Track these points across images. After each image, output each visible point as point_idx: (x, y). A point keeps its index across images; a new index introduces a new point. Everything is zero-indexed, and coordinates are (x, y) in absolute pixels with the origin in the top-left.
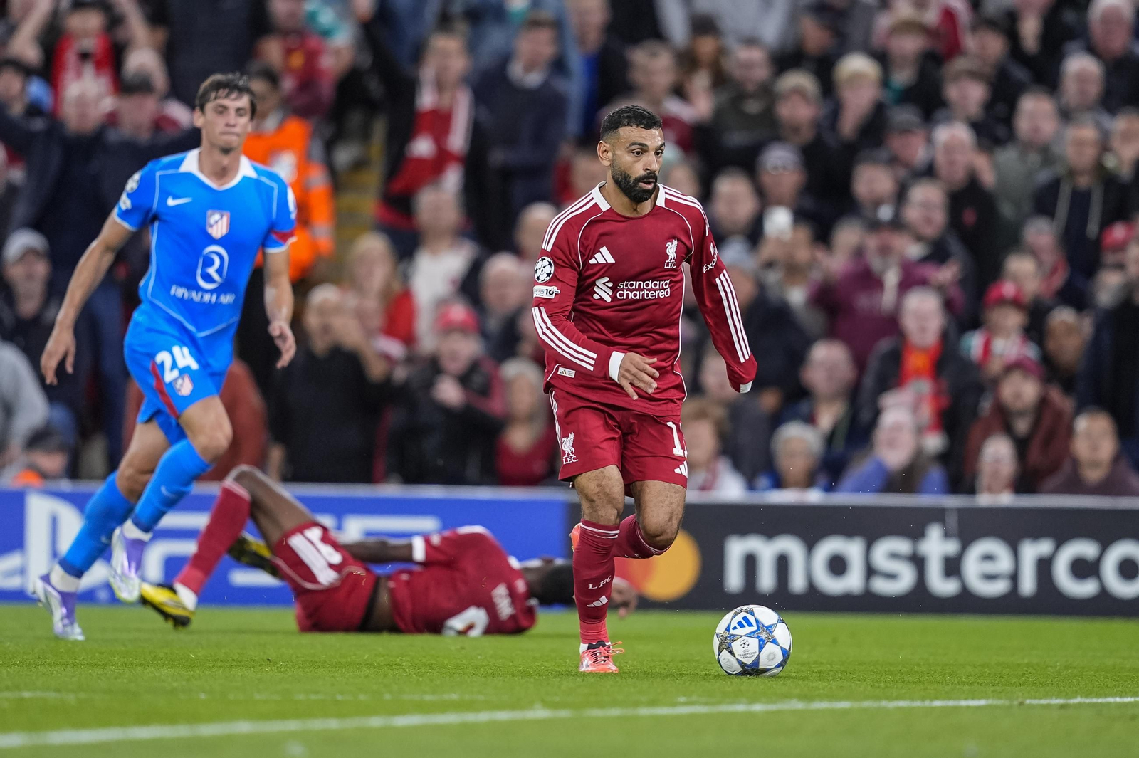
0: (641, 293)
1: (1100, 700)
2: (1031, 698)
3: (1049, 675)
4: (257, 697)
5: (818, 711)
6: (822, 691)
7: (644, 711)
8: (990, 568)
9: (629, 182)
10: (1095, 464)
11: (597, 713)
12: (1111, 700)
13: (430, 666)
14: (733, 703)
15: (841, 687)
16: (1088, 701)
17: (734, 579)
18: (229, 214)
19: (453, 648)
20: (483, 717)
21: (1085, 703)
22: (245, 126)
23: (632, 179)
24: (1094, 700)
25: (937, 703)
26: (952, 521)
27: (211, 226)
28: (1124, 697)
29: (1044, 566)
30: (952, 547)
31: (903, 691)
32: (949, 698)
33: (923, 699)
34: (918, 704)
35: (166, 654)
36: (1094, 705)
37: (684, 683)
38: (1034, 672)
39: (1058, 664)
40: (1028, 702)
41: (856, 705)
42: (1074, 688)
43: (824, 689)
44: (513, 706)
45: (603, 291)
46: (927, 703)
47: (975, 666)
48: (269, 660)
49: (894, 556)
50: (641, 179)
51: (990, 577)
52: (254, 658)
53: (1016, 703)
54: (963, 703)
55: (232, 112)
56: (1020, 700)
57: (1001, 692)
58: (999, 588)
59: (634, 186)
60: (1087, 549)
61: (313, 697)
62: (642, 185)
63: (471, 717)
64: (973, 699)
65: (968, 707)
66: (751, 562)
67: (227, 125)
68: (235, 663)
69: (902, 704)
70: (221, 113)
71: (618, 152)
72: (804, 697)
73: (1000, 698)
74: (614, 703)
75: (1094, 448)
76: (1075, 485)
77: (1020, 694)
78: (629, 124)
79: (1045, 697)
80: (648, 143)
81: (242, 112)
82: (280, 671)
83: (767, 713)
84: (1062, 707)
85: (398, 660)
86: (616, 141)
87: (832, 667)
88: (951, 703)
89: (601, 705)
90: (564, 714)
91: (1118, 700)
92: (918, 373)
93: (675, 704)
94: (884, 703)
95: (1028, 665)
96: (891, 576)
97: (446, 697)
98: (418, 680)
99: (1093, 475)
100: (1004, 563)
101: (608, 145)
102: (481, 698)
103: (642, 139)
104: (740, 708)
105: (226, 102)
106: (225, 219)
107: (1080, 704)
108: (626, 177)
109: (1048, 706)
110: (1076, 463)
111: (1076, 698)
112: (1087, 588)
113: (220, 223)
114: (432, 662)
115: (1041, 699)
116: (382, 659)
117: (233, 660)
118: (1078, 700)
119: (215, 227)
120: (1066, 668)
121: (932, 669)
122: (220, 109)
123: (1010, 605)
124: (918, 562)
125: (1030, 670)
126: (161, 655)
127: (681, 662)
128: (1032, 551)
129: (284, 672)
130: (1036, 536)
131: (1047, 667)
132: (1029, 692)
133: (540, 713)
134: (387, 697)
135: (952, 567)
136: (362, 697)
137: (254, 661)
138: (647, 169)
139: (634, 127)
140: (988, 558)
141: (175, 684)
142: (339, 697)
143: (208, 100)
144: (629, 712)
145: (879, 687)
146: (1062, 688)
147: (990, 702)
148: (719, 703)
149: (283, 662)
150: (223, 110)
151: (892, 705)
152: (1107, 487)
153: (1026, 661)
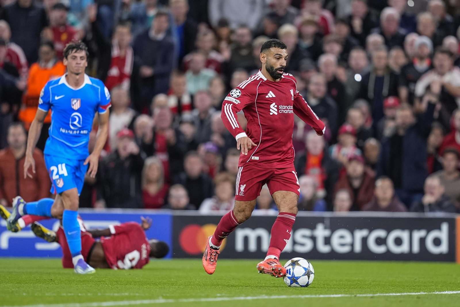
0: (288, 111)
1: (387, 295)
2: (359, 294)
3: (366, 284)
4: (47, 294)
5: (273, 299)
6: (275, 291)
7: (203, 300)
8: (343, 241)
9: (273, 70)
10: (384, 199)
11: (185, 300)
12: (391, 294)
13: (117, 281)
14: (239, 296)
15: (283, 290)
16: (382, 295)
17: (239, 246)
18: (80, 99)
19: (126, 274)
20: (138, 302)
21: (381, 296)
22: (84, 64)
23: (274, 69)
24: (385, 294)
25: (322, 296)
26: (327, 222)
27: (73, 105)
28: (397, 293)
29: (364, 240)
30: (327, 233)
31: (308, 291)
32: (327, 294)
33: (316, 294)
34: (314, 296)
35: (10, 277)
36: (385, 296)
37: (220, 288)
38: (360, 283)
39: (370, 280)
40: (358, 295)
41: (289, 297)
42: (377, 290)
43: (276, 290)
44: (150, 298)
45: (273, 109)
46: (317, 296)
47: (337, 281)
48: (51, 279)
49: (304, 236)
50: (278, 69)
51: (343, 245)
52: (45, 279)
53: (353, 296)
54: (332, 296)
55: (79, 58)
56: (355, 295)
57: (347, 291)
58: (346, 249)
59: (275, 72)
60: (381, 233)
61: (69, 294)
62: (278, 71)
63: (133, 302)
64: (336, 294)
65: (334, 298)
66: (246, 239)
67: (77, 64)
68: (37, 281)
69: (307, 296)
70: (74, 59)
71: (270, 58)
72: (267, 294)
73: (346, 294)
74: (191, 297)
75: (385, 193)
76: (376, 208)
77: (355, 292)
78: (275, 47)
79: (365, 293)
80: (282, 54)
81: (82, 58)
82: (56, 284)
83: (253, 300)
84: (372, 297)
85: (104, 279)
86: (269, 53)
87: (279, 281)
88: (327, 296)
89: (186, 297)
90: (171, 301)
91: (394, 294)
92: (314, 166)
93: (216, 297)
94: (300, 296)
95: (358, 280)
96: (303, 245)
97: (123, 294)
98: (112, 287)
99: (384, 204)
100: (348, 239)
101: (265, 55)
102: (137, 294)
103: (280, 53)
104: (242, 298)
105: (76, 54)
106: (79, 102)
107: (379, 296)
108: (272, 68)
109: (366, 297)
110: (377, 200)
111: (377, 294)
112: (381, 249)
113: (76, 103)
114: (117, 280)
115: (363, 294)
116: (97, 279)
117: (37, 280)
118: (378, 295)
119: (75, 105)
120: (373, 281)
121: (319, 282)
122: (74, 57)
123: (351, 256)
124: (314, 239)
125: (359, 283)
126: (8, 278)
127: (218, 279)
128: (359, 234)
129: (57, 284)
130: (361, 228)
131: (366, 281)
132: (358, 291)
133: (161, 301)
134: (99, 294)
135: (327, 241)
136: (89, 294)
137: (45, 280)
138: (281, 65)
139: (277, 48)
140: (342, 237)
141: (13, 290)
142: (80, 294)
143: (68, 54)
144: (197, 300)
145: (298, 290)
146: (372, 290)
147: (343, 295)
148: (233, 296)
149: (57, 280)
150: (75, 58)
151: (303, 297)
152: (389, 209)
153: (357, 279)
